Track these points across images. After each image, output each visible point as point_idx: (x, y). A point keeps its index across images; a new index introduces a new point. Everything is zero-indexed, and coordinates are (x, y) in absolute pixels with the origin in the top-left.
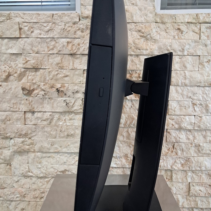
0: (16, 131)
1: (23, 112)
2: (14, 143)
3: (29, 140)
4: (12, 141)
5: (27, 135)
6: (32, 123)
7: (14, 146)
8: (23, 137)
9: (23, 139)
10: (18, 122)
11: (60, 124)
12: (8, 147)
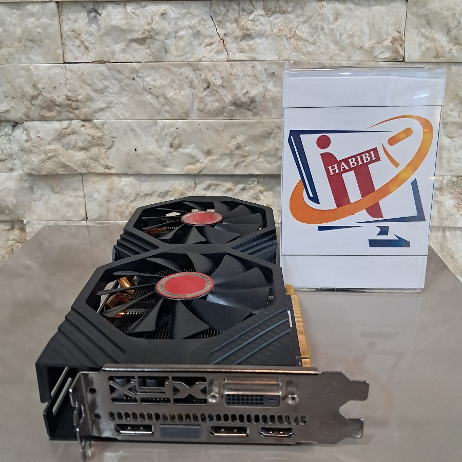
0: (30, 90)
1: (54, 5)
2: (27, 141)
3: (83, 126)
4: (19, 133)
6: (91, 56)
9: (60, 123)
10: (36, 54)
11: (203, 57)
12: (7, 159)
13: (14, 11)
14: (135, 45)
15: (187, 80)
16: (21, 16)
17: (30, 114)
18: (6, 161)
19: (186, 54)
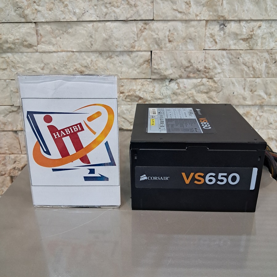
0: (186, 63)
1: (204, 22)
2: (178, 89)
3: (208, 81)
4: (173, 85)
5: (207, 70)
6: (218, 47)
7: (180, 94)
8: (199, 75)
9: (196, 80)
10: (191, 45)
11: (273, 48)
12: (164, 98)
13: (184, 24)
14: (241, 42)
15: (264, 59)
16: (187, 26)
17: (183, 75)
18: (163, 99)
19: (266, 46)
